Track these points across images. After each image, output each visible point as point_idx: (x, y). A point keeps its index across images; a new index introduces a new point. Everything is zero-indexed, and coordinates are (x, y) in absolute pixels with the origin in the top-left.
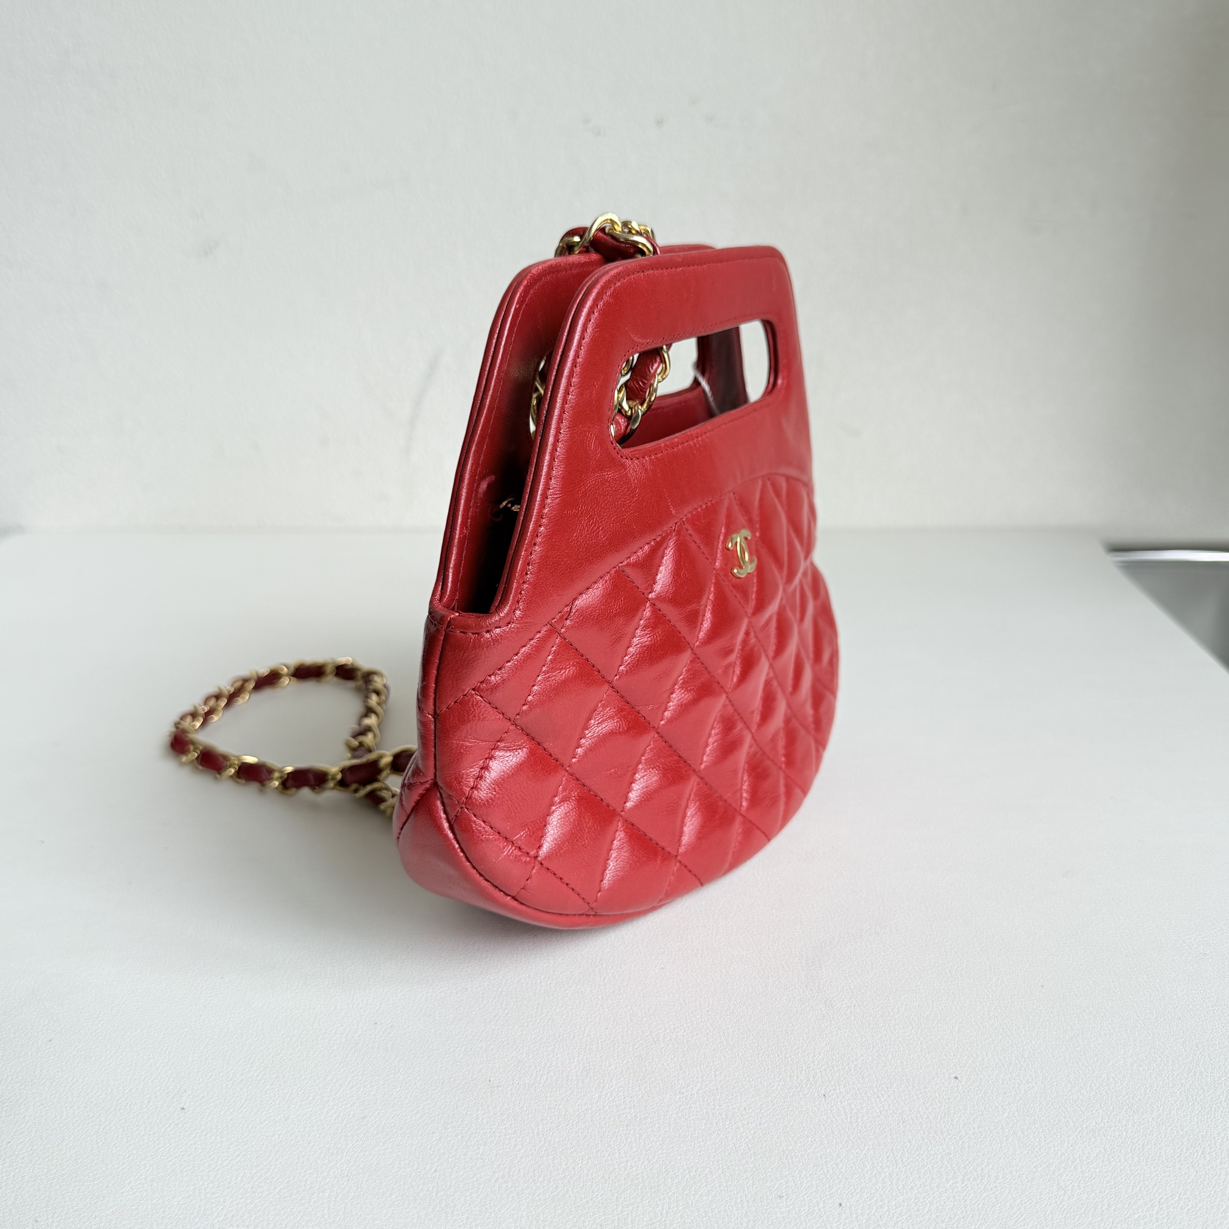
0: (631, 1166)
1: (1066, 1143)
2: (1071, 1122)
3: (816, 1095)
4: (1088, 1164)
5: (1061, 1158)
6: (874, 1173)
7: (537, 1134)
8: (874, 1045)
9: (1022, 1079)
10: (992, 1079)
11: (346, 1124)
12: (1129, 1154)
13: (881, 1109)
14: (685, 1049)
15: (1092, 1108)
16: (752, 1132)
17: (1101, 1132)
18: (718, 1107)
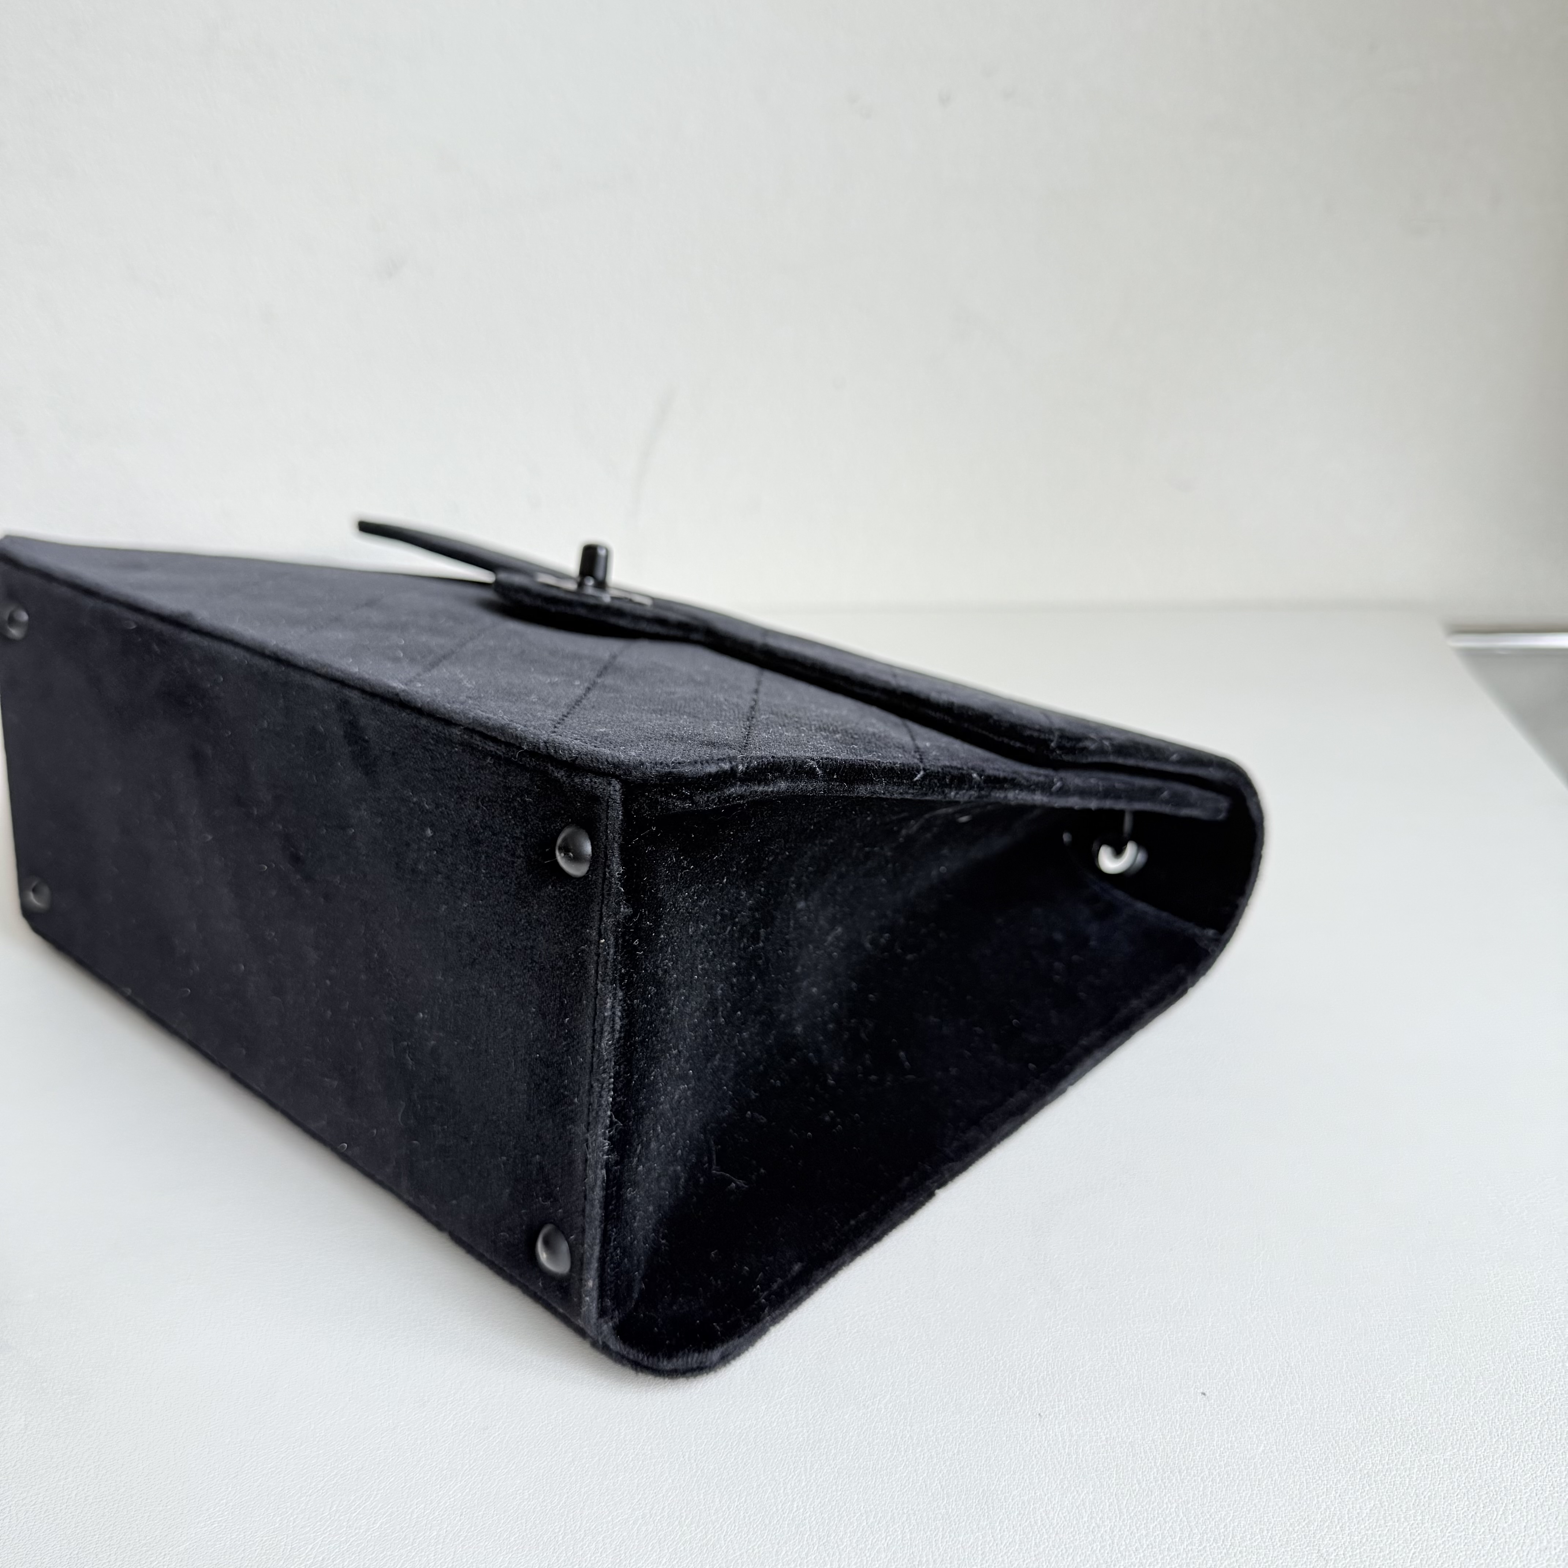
0: (797, 1506)
1: (1334, 1492)
2: (1342, 1462)
3: (1029, 1414)
4: (1358, 1522)
5: (1325, 1513)
6: (1092, 1528)
7: (689, 1458)
8: (1107, 1344)
9: (1285, 1397)
10: (1248, 1397)
11: (464, 1437)
12: (1410, 1510)
13: (1108, 1436)
14: (875, 1345)
15: (1369, 1443)
16: (948, 1464)
17: (1378, 1478)
18: (909, 1428)
